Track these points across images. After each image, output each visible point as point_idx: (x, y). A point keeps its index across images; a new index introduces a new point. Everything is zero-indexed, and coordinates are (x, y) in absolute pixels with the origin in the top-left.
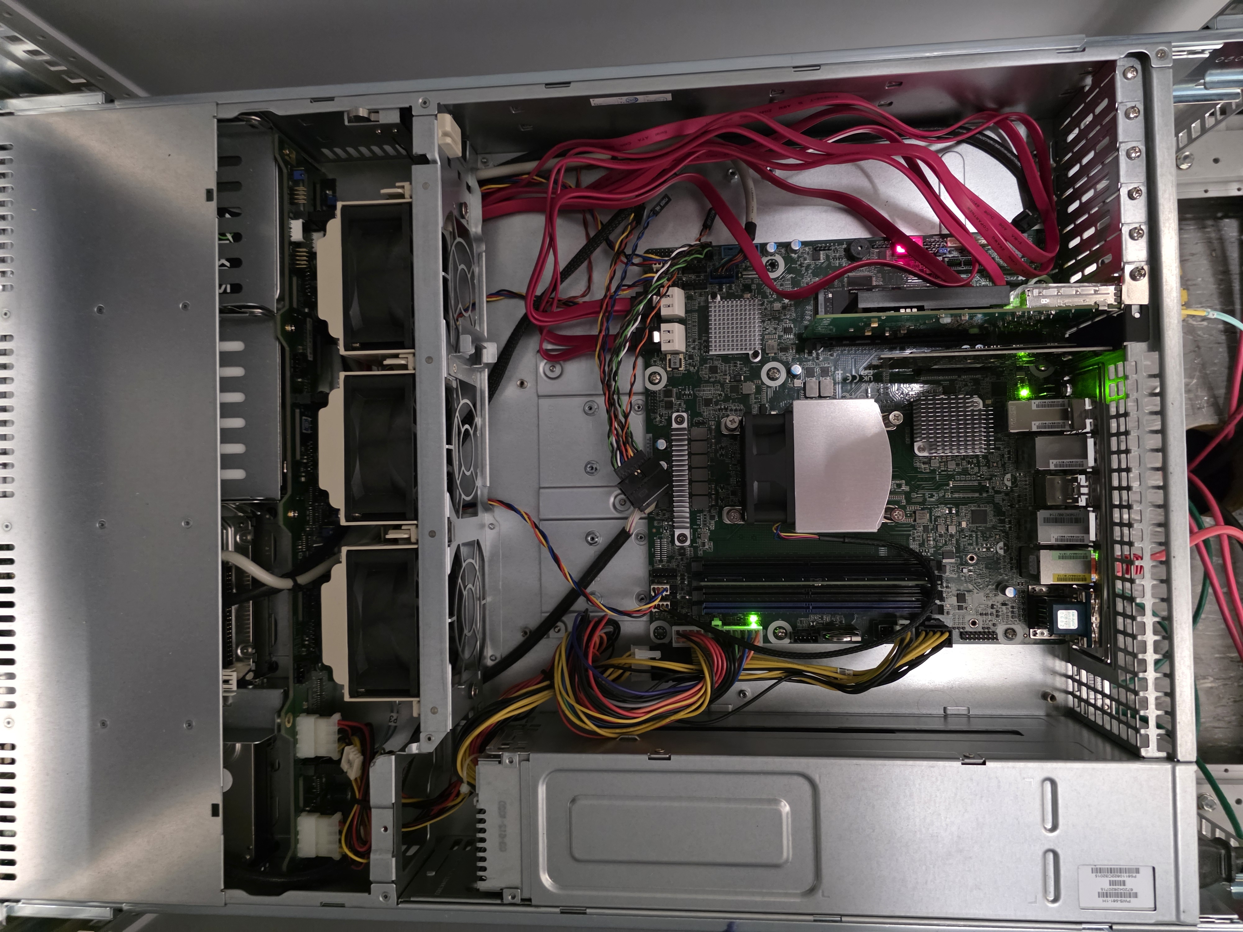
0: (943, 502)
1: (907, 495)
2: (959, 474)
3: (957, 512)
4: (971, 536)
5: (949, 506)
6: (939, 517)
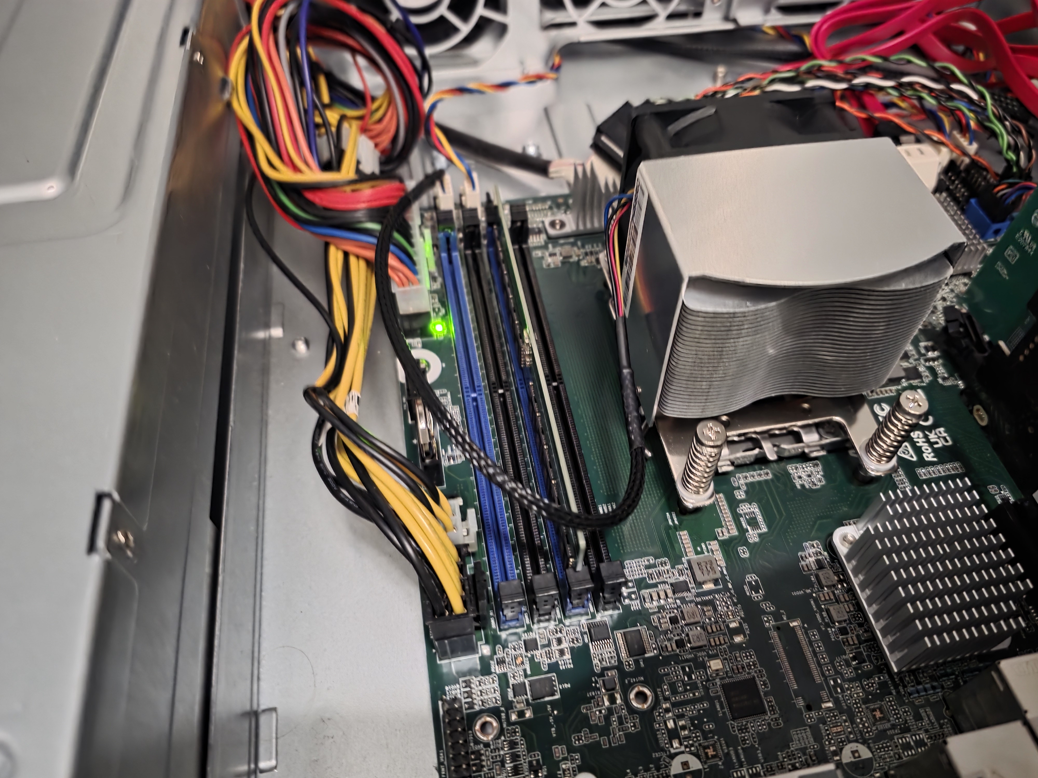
1: (742, 538)
2: (825, 638)
3: (739, 647)
4: (694, 687)
5: (746, 626)
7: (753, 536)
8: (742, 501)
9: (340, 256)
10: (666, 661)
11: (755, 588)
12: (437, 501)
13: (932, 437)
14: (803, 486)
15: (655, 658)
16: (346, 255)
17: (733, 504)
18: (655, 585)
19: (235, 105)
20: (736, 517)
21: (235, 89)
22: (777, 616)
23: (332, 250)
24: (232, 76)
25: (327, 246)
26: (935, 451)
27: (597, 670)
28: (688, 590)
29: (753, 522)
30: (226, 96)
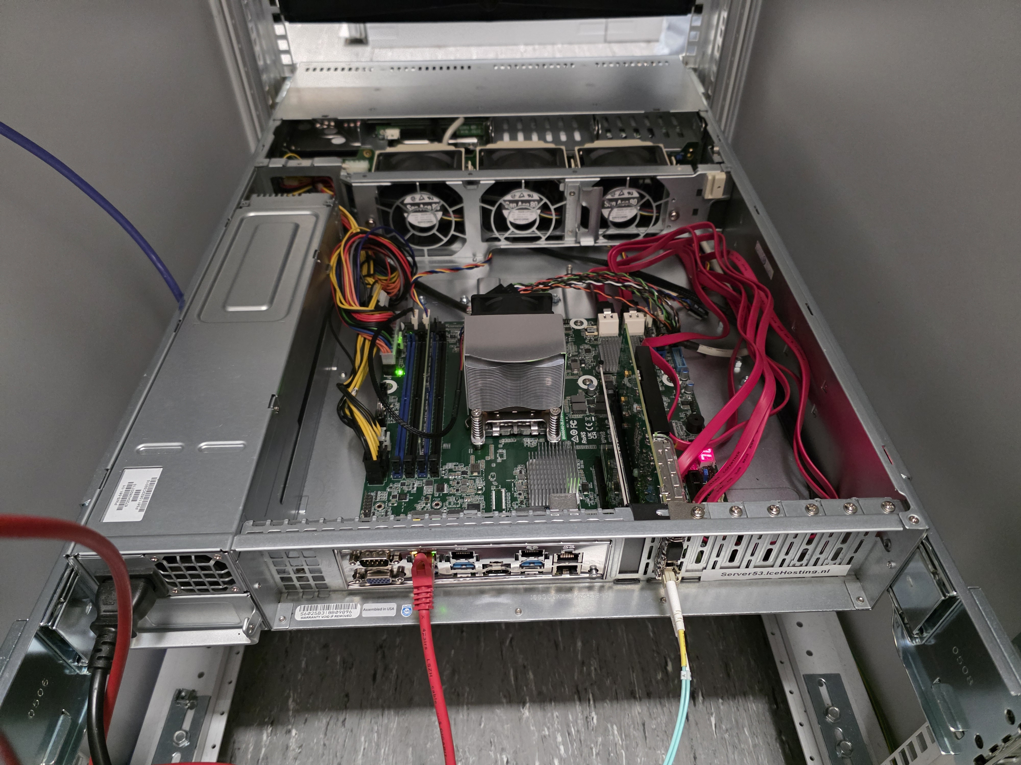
0: (488, 484)
1: (495, 460)
2: (512, 496)
3: (479, 494)
4: (458, 504)
5: (484, 488)
6: (475, 482)
7: (499, 460)
8: (501, 448)
9: (363, 339)
10: (451, 495)
11: (493, 477)
12: (376, 425)
13: (589, 435)
14: (527, 446)
15: (447, 494)
16: (365, 339)
17: (496, 448)
18: (455, 472)
19: (331, 276)
20: (496, 453)
21: (332, 268)
22: (497, 487)
23: (360, 337)
24: (331, 263)
25: (358, 335)
26: (587, 440)
27: (424, 494)
28: (467, 474)
29: (501, 456)
30: (328, 272)
